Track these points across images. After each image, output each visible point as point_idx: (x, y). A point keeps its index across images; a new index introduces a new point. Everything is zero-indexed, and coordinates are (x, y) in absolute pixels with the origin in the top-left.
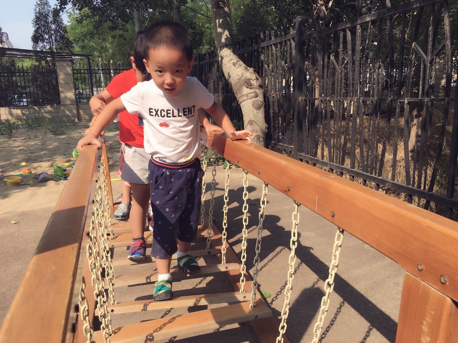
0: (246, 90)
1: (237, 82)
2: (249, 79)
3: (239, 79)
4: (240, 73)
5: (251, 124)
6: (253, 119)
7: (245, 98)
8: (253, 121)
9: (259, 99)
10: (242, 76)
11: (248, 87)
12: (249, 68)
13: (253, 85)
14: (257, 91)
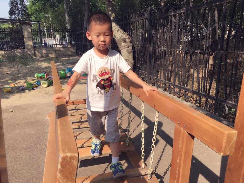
0: (123, 44)
1: (119, 40)
2: (125, 39)
7: (123, 48)
8: (127, 59)
9: (130, 49)
10: (121, 36)
11: (124, 42)
12: (125, 33)
13: (127, 41)
14: (129, 44)
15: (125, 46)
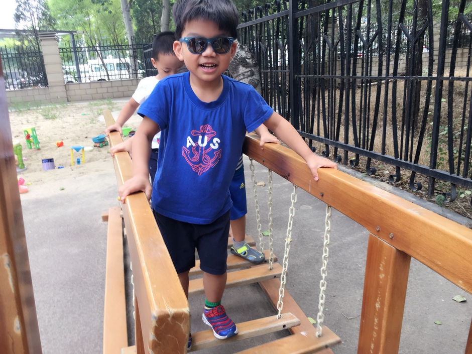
0: (242, 69)
3: (235, 58)
7: (242, 77)
11: (244, 66)
12: (244, 47)
13: (249, 64)
14: (253, 69)
15: (246, 72)
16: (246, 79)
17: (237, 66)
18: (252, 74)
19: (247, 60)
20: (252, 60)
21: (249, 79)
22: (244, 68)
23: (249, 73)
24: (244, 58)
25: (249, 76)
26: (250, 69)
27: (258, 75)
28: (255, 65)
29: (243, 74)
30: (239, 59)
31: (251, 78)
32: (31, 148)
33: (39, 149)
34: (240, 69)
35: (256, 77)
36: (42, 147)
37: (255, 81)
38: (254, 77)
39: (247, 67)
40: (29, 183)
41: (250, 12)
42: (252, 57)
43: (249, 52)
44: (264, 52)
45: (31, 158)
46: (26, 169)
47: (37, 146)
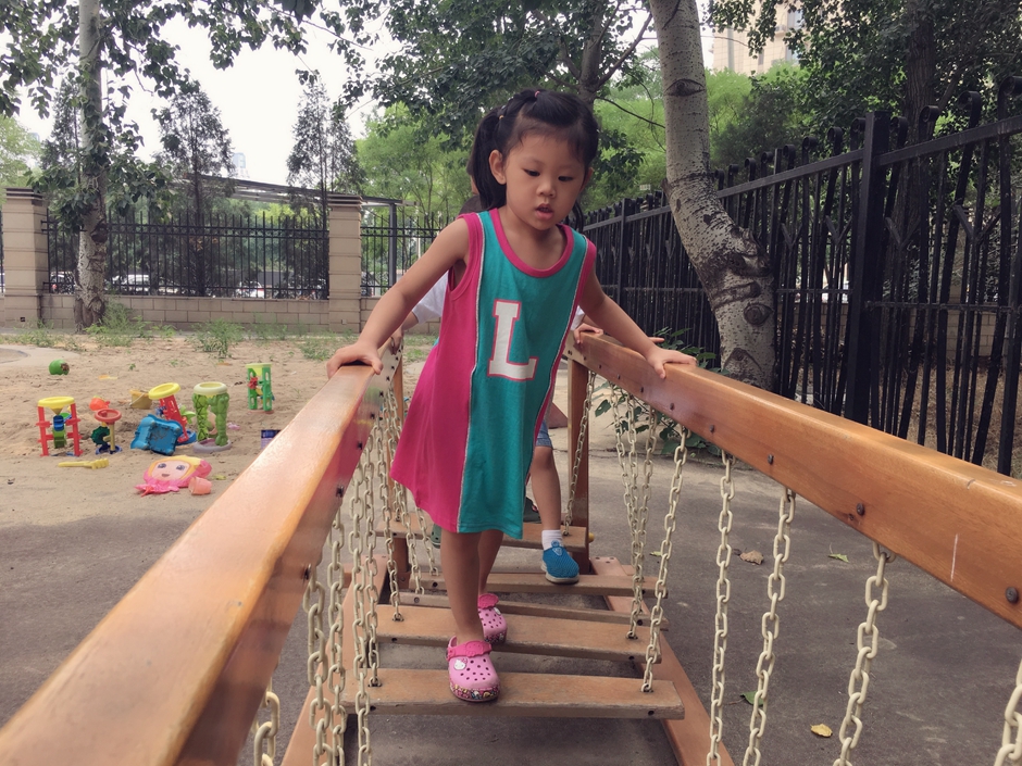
0: (730, 280)
1: (711, 261)
2: (741, 255)
3: (716, 254)
4: (719, 240)
5: (739, 359)
6: (743, 347)
7: (729, 297)
8: (745, 352)
9: (762, 302)
10: (724, 245)
11: (736, 273)
12: (741, 229)
13: (750, 268)
14: (758, 281)
15: (740, 287)
16: (739, 302)
17: (720, 270)
18: (756, 292)
19: (747, 259)
20: (759, 261)
21: (746, 303)
22: (737, 278)
23: (748, 289)
24: (740, 254)
25: (746, 296)
26: (751, 281)
27: (771, 296)
28: (764, 273)
29: (733, 291)
30: (727, 255)
31: (751, 301)
32: (255, 408)
33: (269, 411)
34: (727, 278)
35: (765, 300)
36: (279, 408)
37: (761, 308)
38: (759, 300)
39: (742, 276)
40: (221, 476)
41: (764, 157)
42: (760, 254)
43: (752, 242)
44: (791, 246)
45: (248, 427)
46: (229, 448)
47: (268, 404)
